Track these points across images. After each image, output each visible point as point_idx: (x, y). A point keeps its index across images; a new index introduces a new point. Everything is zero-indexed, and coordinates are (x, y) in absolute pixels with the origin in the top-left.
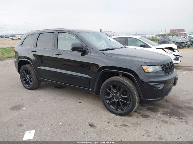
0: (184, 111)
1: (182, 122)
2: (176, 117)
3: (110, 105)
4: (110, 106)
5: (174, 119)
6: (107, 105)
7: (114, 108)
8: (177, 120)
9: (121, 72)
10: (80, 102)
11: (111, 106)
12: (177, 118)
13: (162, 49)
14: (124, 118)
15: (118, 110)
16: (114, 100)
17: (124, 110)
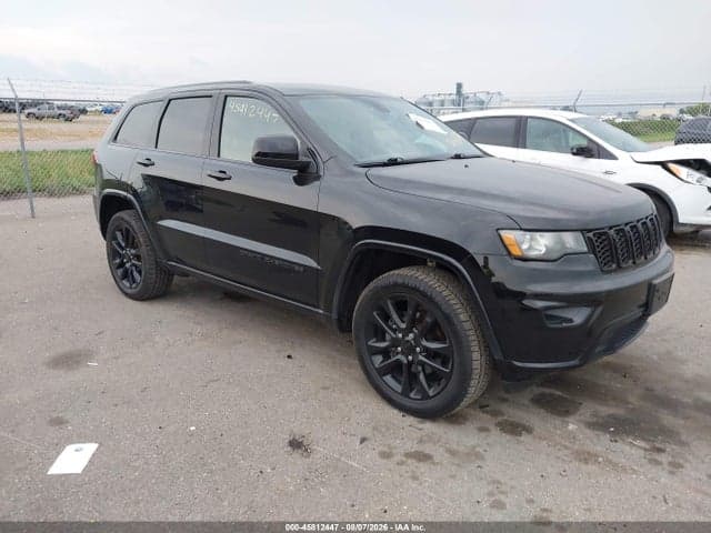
0: (682, 422)
1: (658, 463)
2: (637, 443)
3: (384, 375)
4: (384, 378)
5: (630, 451)
6: (375, 374)
7: (399, 388)
8: (643, 452)
9: (435, 253)
10: (289, 357)
11: (388, 378)
12: (643, 444)
13: (659, 167)
14: (428, 426)
15: (412, 395)
16: (399, 357)
17: (429, 397)
